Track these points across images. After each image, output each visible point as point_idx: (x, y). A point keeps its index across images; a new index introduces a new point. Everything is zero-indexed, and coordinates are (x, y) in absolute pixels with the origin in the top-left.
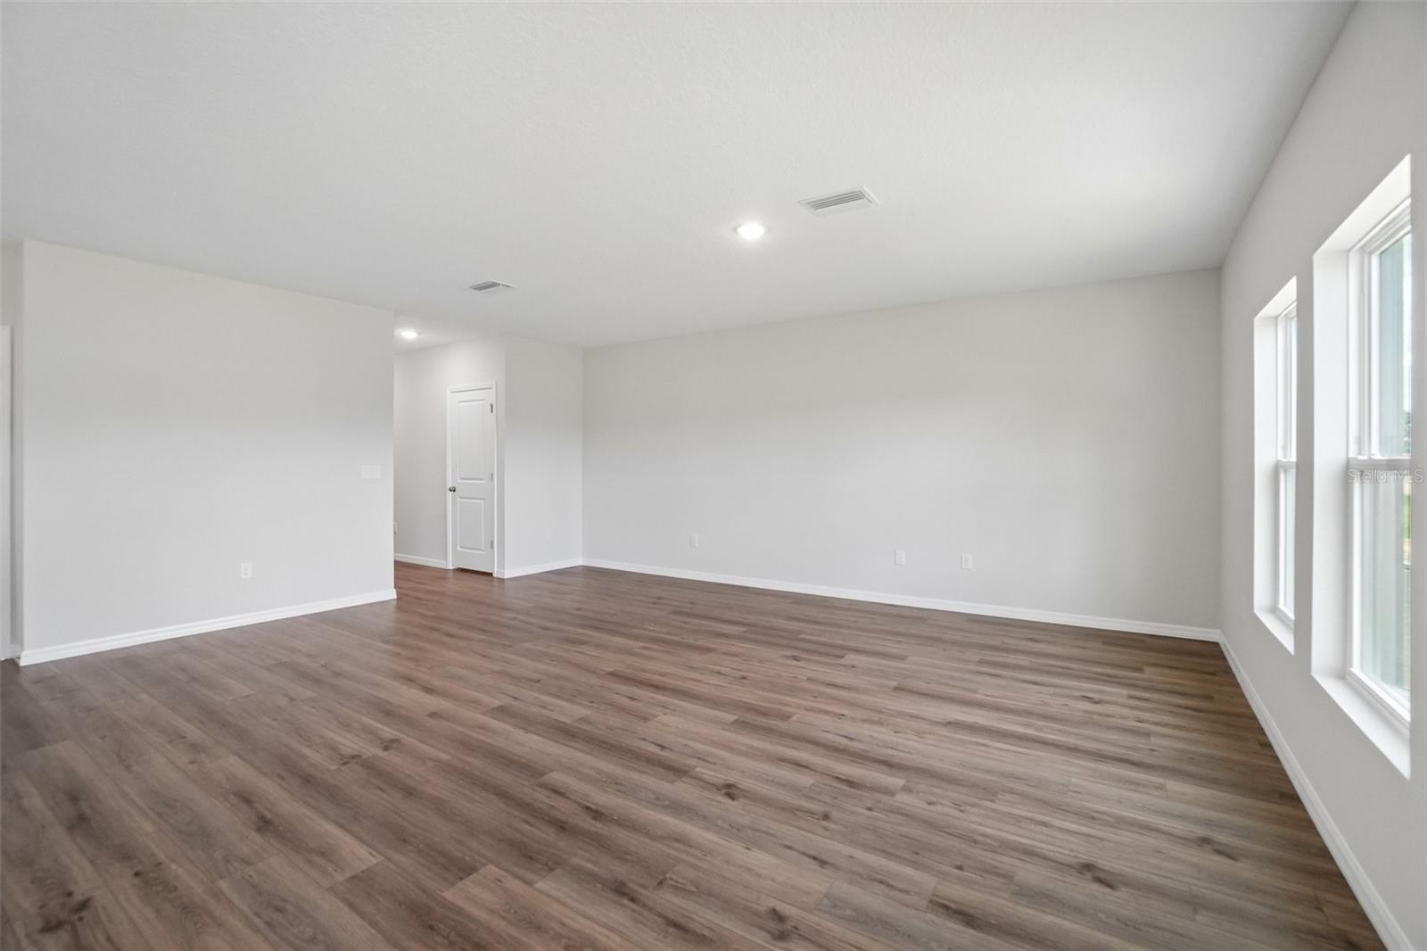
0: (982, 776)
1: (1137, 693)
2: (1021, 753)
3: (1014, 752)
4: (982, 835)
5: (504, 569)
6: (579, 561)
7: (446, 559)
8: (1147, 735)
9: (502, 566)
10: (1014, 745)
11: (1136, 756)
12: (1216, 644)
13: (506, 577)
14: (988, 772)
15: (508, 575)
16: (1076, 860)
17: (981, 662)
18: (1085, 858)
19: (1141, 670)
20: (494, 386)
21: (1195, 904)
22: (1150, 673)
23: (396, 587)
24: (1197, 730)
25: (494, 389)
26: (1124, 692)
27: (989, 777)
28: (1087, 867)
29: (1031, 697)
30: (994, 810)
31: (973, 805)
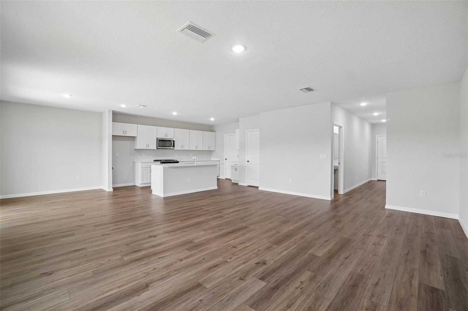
0: (105, 276)
2: (101, 295)
3: (105, 293)
4: (87, 263)
10: (109, 296)
14: (105, 279)
16: (55, 273)
18: (52, 275)
27: (102, 277)
28: (50, 274)
30: (90, 270)
31: (98, 267)
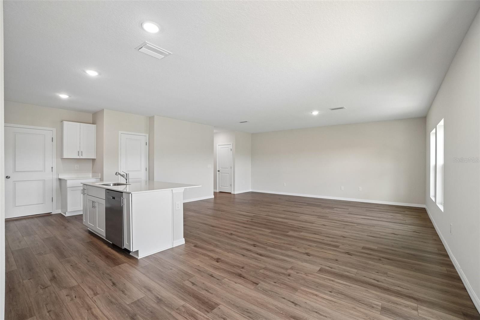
1: (404, 215)
5: (235, 191)
6: (250, 190)
7: (217, 189)
8: (405, 220)
9: (234, 190)
11: (402, 223)
12: (425, 208)
13: (235, 194)
15: (236, 193)
16: (391, 233)
17: (366, 210)
18: (393, 233)
19: (405, 212)
20: (232, 144)
21: (412, 237)
22: (406, 212)
23: (214, 195)
24: (416, 220)
25: (232, 145)
26: (401, 215)
29: (379, 215)
